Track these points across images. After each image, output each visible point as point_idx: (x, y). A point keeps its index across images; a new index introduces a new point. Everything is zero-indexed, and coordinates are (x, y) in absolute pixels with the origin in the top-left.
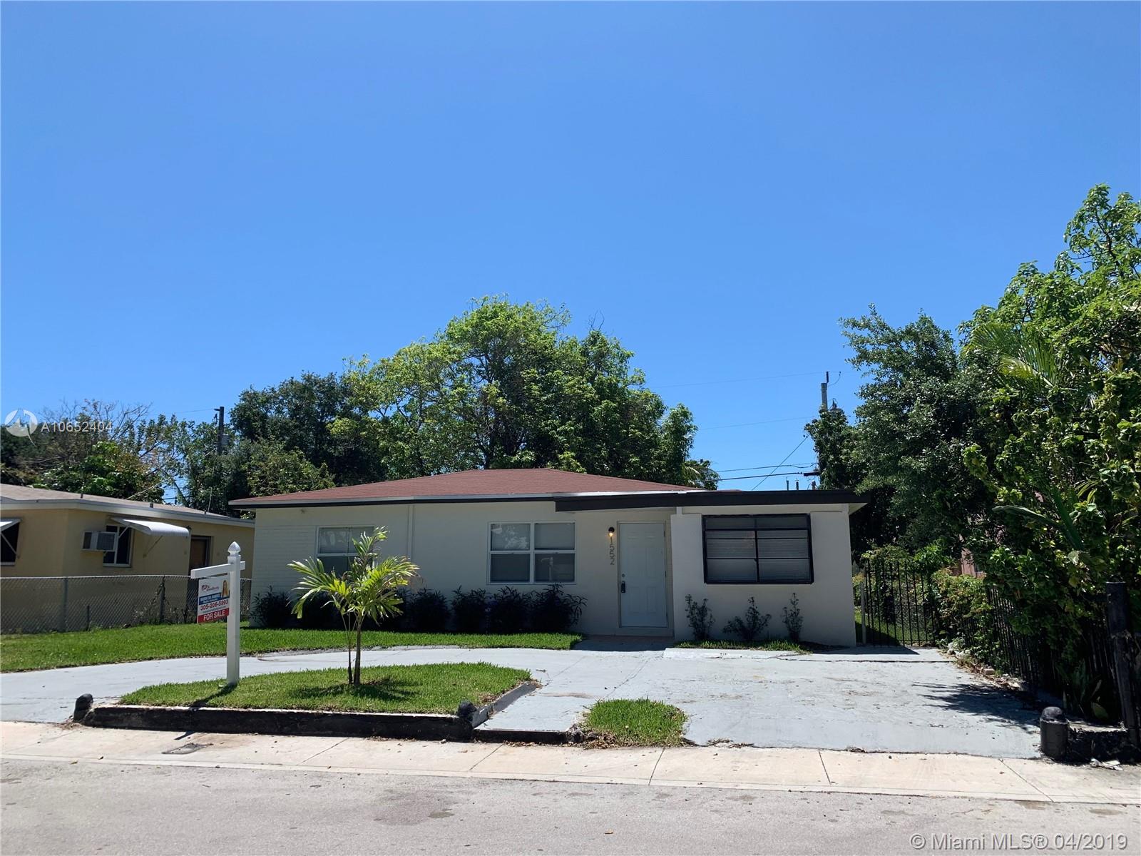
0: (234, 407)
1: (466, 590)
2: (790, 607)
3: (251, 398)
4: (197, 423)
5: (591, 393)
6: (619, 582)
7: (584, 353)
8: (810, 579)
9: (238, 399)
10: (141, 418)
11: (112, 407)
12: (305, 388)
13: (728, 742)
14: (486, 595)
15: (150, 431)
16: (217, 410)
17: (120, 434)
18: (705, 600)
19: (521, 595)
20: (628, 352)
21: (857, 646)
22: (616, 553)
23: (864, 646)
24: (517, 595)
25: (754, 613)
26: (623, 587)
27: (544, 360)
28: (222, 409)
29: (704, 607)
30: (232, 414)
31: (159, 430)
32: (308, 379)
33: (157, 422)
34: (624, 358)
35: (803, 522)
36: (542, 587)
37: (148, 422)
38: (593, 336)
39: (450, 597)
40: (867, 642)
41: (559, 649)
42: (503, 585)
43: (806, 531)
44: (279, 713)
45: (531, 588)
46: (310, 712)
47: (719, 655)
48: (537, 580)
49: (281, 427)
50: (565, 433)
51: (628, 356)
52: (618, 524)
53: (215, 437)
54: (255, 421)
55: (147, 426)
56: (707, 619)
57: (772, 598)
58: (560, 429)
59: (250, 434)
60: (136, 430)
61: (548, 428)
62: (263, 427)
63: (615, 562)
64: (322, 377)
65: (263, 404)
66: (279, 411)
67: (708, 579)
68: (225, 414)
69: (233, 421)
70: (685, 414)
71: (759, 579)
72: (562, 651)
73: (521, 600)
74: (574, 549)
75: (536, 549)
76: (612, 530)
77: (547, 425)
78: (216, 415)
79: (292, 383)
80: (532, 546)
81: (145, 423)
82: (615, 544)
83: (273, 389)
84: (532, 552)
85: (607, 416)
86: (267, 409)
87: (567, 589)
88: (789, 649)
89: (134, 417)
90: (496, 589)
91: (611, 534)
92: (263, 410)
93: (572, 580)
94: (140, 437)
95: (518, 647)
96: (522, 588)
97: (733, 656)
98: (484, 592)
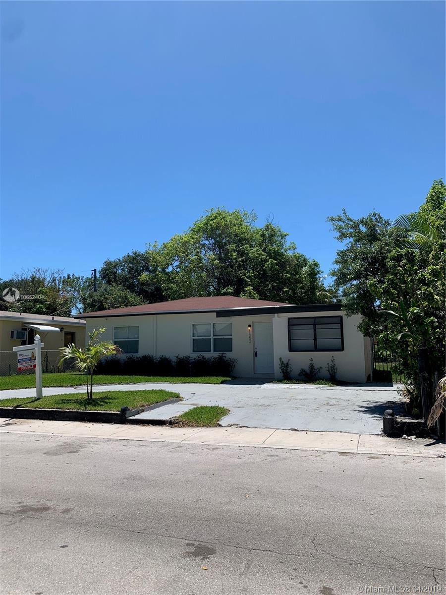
0: (100, 269)
1: (181, 356)
2: (331, 363)
3: (108, 264)
4: (85, 277)
5: (264, 256)
6: (254, 352)
7: (263, 235)
8: (342, 349)
9: (103, 264)
10: (60, 276)
11: (46, 271)
12: (134, 259)
13: (237, 425)
14: (190, 359)
15: (63, 281)
16: (93, 271)
17: (50, 284)
18: (289, 360)
19: (207, 358)
20: (286, 233)
21: (366, 382)
22: (252, 337)
23: (371, 382)
24: (205, 359)
25: (312, 366)
26: (256, 354)
27: (241, 240)
28: (95, 271)
29: (287, 363)
30: (100, 272)
31: (68, 281)
32: (135, 253)
33: (66, 278)
34: (283, 237)
35: (338, 320)
36: (216, 355)
37: (62, 277)
38: (267, 226)
39: (174, 359)
40: (373, 380)
41: (215, 384)
42: (198, 354)
43: (339, 325)
44: (48, 411)
45: (211, 355)
46: (60, 410)
47: (288, 387)
48: (215, 351)
49: (123, 278)
50: (249, 277)
51: (286, 235)
52: (253, 323)
53: (93, 284)
54: (111, 276)
55: (62, 280)
56: (289, 369)
57: (321, 359)
58: (248, 274)
59: (109, 282)
60: (57, 282)
61: (242, 275)
62: (115, 279)
63: (252, 342)
64: (142, 253)
65: (115, 267)
66: (123, 270)
67: (291, 349)
68: (97, 273)
69: (101, 276)
70: (316, 265)
71: (316, 349)
72: (216, 385)
73: (206, 361)
74: (231, 336)
75: (214, 336)
76: (250, 326)
77: (241, 273)
78: (92, 274)
79: (128, 256)
80: (212, 335)
81: (61, 278)
82: (251, 333)
83: (119, 260)
84: (212, 337)
85: (272, 267)
86: (117, 270)
87: (229, 355)
88: (325, 384)
89: (56, 275)
90: (194, 356)
91: (249, 328)
92: (115, 270)
93: (231, 351)
94: (59, 285)
95: (196, 383)
96: (207, 355)
97: (295, 387)
98: (189, 357)
